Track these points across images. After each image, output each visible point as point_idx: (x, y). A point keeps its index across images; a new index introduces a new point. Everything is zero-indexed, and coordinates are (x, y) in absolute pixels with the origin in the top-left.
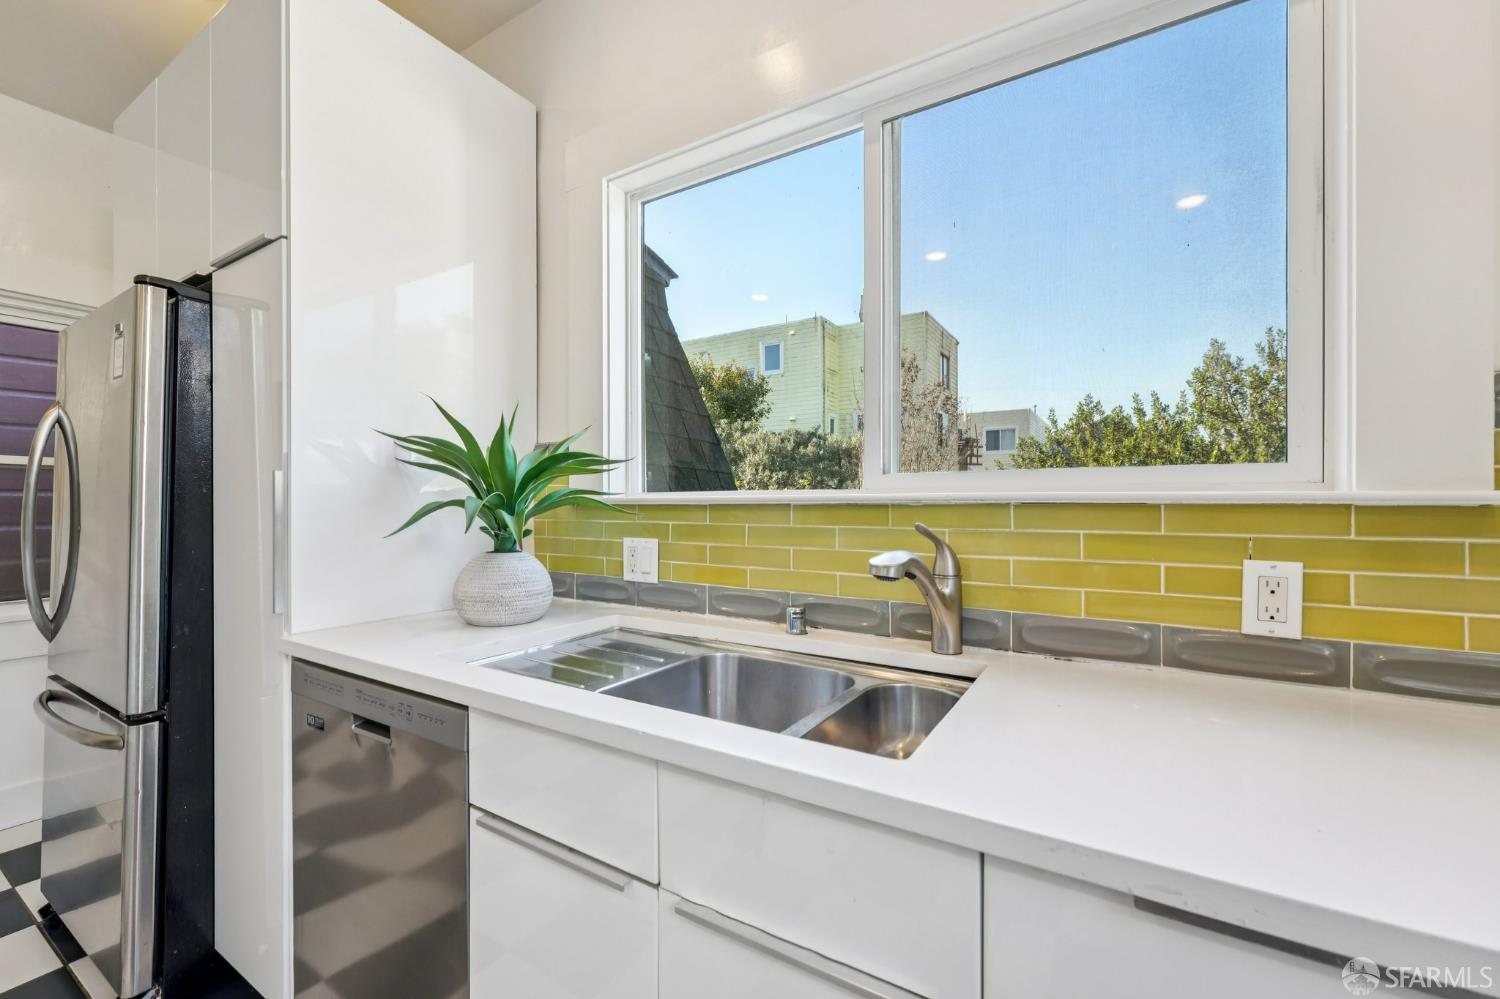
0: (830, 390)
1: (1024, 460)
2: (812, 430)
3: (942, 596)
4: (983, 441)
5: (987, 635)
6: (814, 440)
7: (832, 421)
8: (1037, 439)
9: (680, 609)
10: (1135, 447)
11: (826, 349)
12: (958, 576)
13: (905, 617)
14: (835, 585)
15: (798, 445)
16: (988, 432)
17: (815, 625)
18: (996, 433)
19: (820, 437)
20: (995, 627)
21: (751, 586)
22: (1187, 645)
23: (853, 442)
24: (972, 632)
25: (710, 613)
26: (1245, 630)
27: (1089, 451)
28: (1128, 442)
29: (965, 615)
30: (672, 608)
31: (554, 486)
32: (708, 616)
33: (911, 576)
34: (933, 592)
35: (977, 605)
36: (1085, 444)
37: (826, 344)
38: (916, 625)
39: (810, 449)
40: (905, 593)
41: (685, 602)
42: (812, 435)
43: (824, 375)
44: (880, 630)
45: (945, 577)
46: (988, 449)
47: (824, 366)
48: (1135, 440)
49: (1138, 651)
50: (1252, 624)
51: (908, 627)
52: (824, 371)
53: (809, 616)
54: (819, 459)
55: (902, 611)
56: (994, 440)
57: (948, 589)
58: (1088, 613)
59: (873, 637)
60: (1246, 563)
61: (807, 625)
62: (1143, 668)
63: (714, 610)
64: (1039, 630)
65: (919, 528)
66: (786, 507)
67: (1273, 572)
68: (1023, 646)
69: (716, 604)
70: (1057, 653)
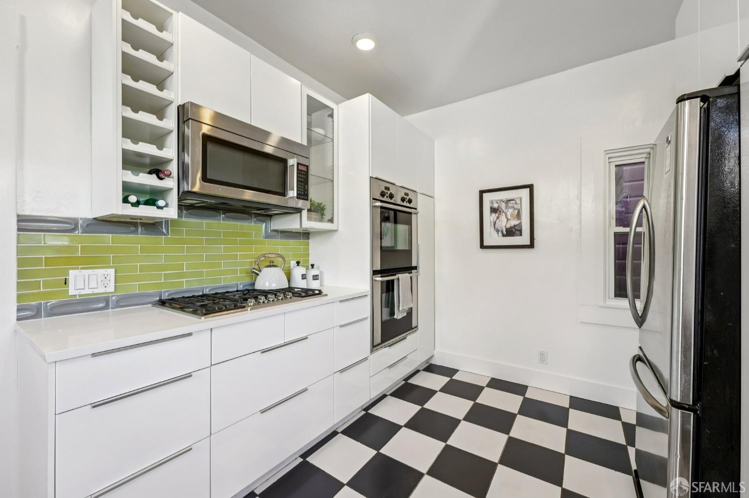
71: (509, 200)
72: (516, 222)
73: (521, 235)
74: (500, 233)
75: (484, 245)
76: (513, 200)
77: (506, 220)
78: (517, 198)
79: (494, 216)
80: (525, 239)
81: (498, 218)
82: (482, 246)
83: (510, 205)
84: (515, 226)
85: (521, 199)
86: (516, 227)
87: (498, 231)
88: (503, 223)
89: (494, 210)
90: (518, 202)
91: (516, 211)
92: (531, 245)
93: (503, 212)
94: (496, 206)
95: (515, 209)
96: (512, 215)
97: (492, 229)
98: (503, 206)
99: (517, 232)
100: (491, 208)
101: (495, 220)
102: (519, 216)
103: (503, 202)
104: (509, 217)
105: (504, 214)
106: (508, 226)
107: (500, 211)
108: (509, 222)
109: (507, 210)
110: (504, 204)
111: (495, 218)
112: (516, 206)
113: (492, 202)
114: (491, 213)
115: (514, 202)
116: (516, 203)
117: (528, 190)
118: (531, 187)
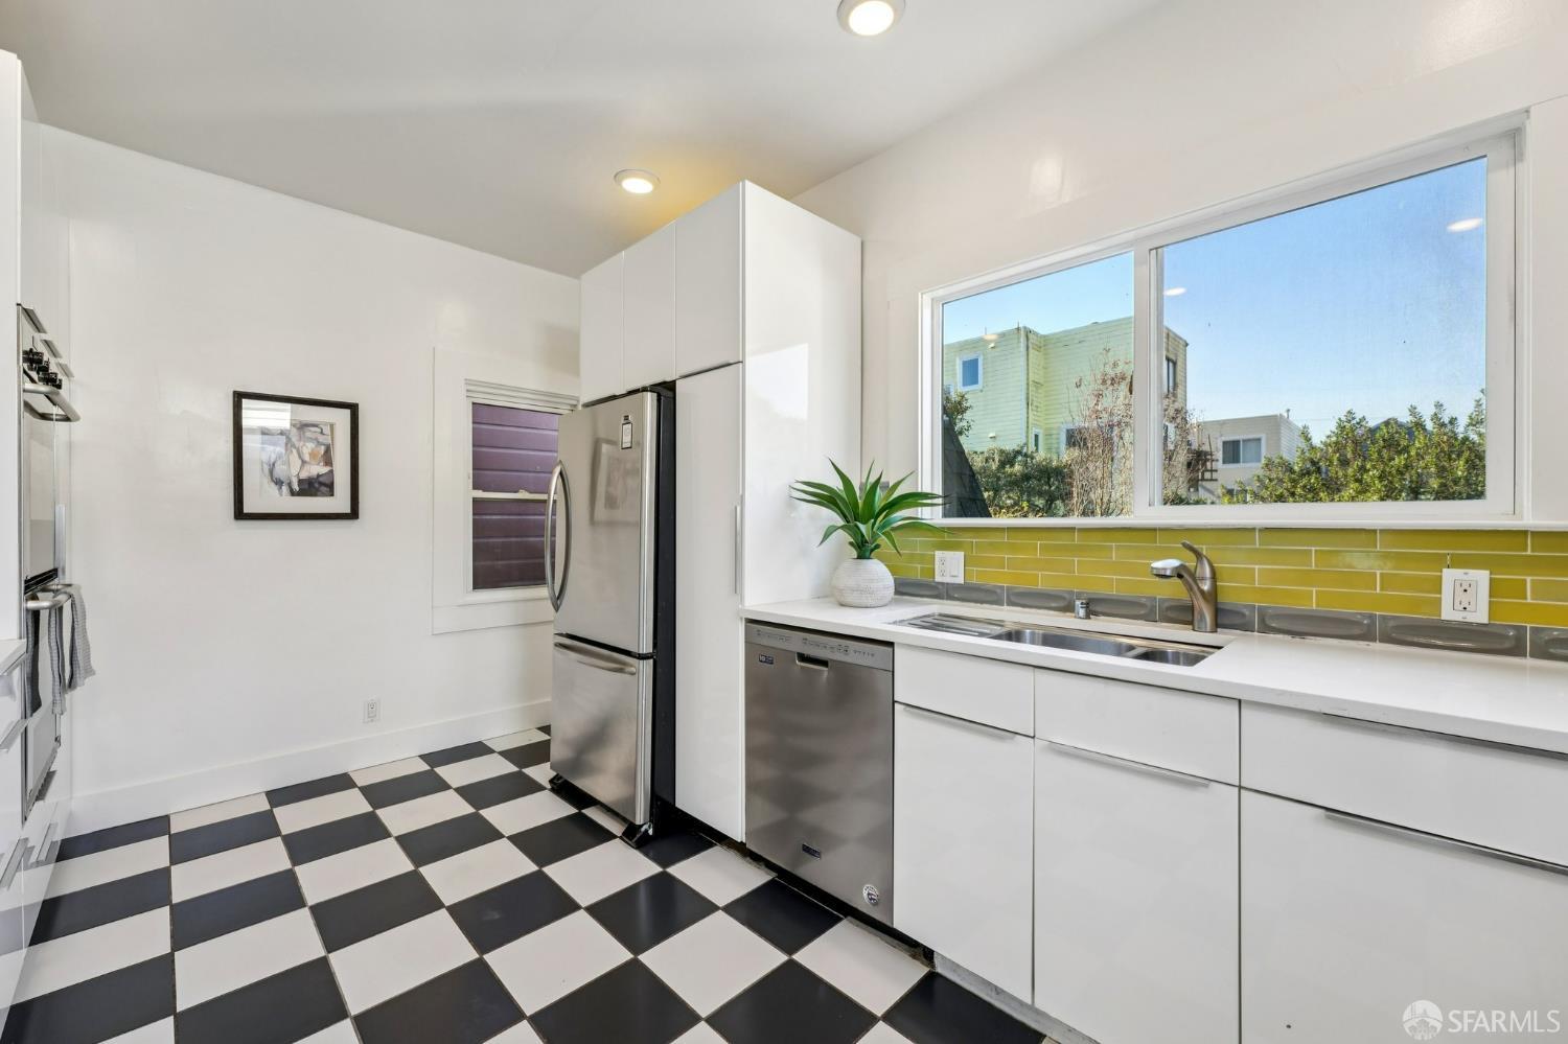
0: (1035, 404)
1: (1271, 480)
2: (1015, 449)
3: (1202, 592)
4: (1219, 455)
5: (1237, 620)
6: (1020, 458)
7: (1036, 436)
8: (1286, 457)
9: (982, 602)
11: (1030, 361)
12: (1214, 577)
13: (1170, 608)
14: (1108, 583)
15: (1003, 463)
16: (1225, 443)
17: (1096, 614)
18: (1236, 444)
19: (1025, 456)
20: (1243, 615)
21: (1041, 586)
22: (1397, 627)
23: (1063, 461)
24: (1226, 618)
25: (1008, 605)
26: (1444, 617)
27: (1350, 471)
28: (1399, 461)
29: (1219, 606)
30: (976, 601)
31: (901, 515)
32: (1005, 607)
33: (1180, 576)
34: (1195, 588)
35: (1227, 599)
36: (1344, 463)
37: (1031, 356)
38: (1183, 614)
39: (1017, 467)
40: (1175, 590)
41: (989, 597)
42: (1017, 453)
43: (1028, 389)
44: (1149, 617)
45: (1203, 579)
46: (1224, 462)
47: (1028, 379)
48: (1406, 459)
49: (1356, 631)
50: (1449, 613)
51: (1170, 614)
52: (1028, 384)
53: (1092, 607)
54: (1026, 477)
55: (1166, 604)
56: (1233, 452)
57: (1206, 587)
58: (1318, 605)
59: (1143, 622)
60: (1445, 570)
61: (1090, 613)
62: (1362, 644)
63: (1011, 603)
64: (1278, 617)
65: (1184, 545)
66: (1071, 529)
67: (1465, 577)
68: (1266, 629)
69: (1013, 599)
70: (1293, 634)
71: (307, 425)
72: (324, 470)
73: (332, 495)
74: (285, 488)
75: (245, 511)
76: (317, 426)
77: (300, 462)
78: (326, 424)
79: (272, 452)
80: (340, 502)
81: (280, 456)
82: (240, 514)
83: (308, 434)
84: (319, 476)
85: (332, 426)
86: (321, 479)
87: (279, 483)
88: (293, 469)
89: (268, 439)
90: (327, 430)
91: (323, 448)
92: (354, 514)
93: (293, 446)
95: (319, 444)
96: (313, 455)
97: (266, 480)
98: (295, 434)
99: (324, 489)
100: (263, 435)
101: (273, 460)
102: (328, 459)
104: (307, 458)
105: (294, 451)
106: (304, 475)
108: (307, 467)
109: (302, 443)
111: (275, 457)
112: (321, 439)
114: (262, 444)
115: (318, 430)
116: (322, 433)
117: (347, 412)
118: (353, 408)
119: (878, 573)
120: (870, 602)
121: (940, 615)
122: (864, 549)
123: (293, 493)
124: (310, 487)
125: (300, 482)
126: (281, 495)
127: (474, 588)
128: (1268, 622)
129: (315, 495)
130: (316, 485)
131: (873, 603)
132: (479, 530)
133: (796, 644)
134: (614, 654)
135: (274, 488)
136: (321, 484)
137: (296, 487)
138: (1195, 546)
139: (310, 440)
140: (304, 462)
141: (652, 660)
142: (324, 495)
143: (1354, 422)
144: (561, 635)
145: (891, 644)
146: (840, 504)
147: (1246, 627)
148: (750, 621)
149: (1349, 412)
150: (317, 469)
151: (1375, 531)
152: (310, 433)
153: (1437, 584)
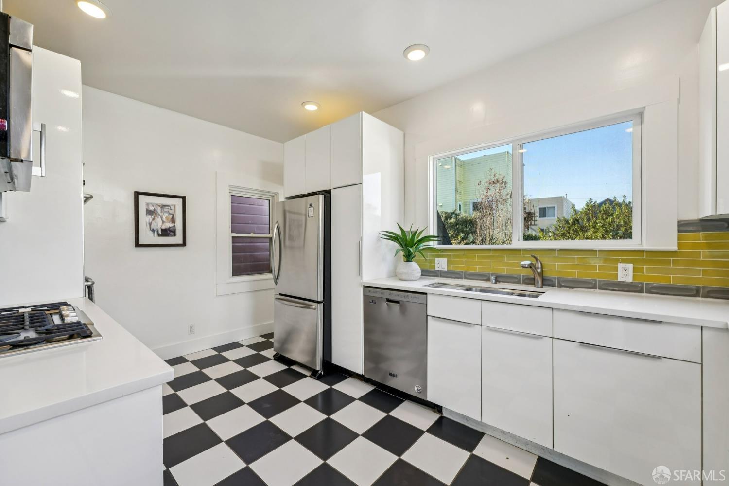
0: (459, 191)
1: (560, 227)
2: (452, 211)
3: (538, 273)
5: (550, 283)
6: (453, 216)
7: (460, 208)
8: (566, 218)
9: (454, 278)
10: (612, 222)
12: (542, 268)
13: (526, 279)
14: (504, 270)
15: (446, 219)
16: (540, 209)
17: (499, 282)
18: (544, 209)
19: (456, 214)
20: (552, 281)
21: (477, 271)
23: (473, 217)
24: (547, 282)
26: (619, 280)
27: (591, 224)
28: (610, 220)
29: (544, 278)
30: (452, 278)
32: (464, 280)
33: (531, 267)
34: (536, 271)
35: (547, 275)
36: (589, 220)
37: (457, 169)
38: (531, 281)
39: (453, 220)
40: (528, 272)
41: (457, 276)
42: (453, 213)
44: (519, 283)
45: (538, 268)
46: (540, 217)
47: (456, 180)
48: (612, 219)
49: (591, 286)
50: (620, 279)
51: (526, 281)
52: (456, 183)
53: (498, 279)
54: (457, 224)
55: (525, 278)
56: (543, 213)
57: (539, 271)
58: (578, 277)
59: (516, 284)
60: (619, 264)
61: (497, 282)
62: (592, 290)
63: (466, 278)
64: (564, 281)
65: (532, 256)
66: (489, 250)
67: (625, 266)
68: (560, 286)
69: (467, 277)
70: (570, 287)
71: (165, 206)
72: (171, 225)
73: (175, 236)
74: (156, 233)
75: (140, 243)
76: (168, 206)
77: (161, 222)
78: (172, 205)
79: (150, 218)
80: (178, 239)
81: (154, 219)
82: (137, 245)
83: (165, 210)
84: (169, 228)
85: (175, 206)
86: (170, 229)
87: (153, 231)
88: (159, 225)
89: (149, 212)
90: (173, 208)
91: (171, 215)
92: (184, 244)
93: (159, 215)
94: (151, 208)
95: (169, 213)
96: (166, 218)
97: (148, 229)
98: (159, 209)
99: (171, 233)
100: (147, 210)
101: (151, 221)
102: (173, 220)
103: (159, 206)
104: (165, 220)
105: (159, 217)
106: (163, 227)
107: (156, 214)
108: (165, 224)
109: (162, 214)
110: (159, 208)
111: (151, 219)
112: (170, 211)
113: (148, 204)
114: (147, 214)
115: (169, 208)
116: (171, 209)
117: (181, 200)
118: (184, 198)
119: (414, 267)
120: (412, 279)
121: (439, 283)
122: (409, 257)
123: (159, 235)
124: (166, 232)
125: (162, 230)
126: (154, 236)
127: (233, 276)
128: (561, 283)
129: (168, 236)
130: (169, 232)
131: (414, 279)
132: (235, 250)
133: (387, 295)
134: (306, 302)
135: (151, 233)
136: (170, 231)
137: (160, 233)
138: (536, 256)
139: (166, 212)
140: (163, 222)
141: (322, 304)
142: (172, 236)
143: (592, 203)
144: (281, 294)
145: (426, 294)
146: (400, 240)
147: (553, 285)
148: (365, 287)
149: (591, 199)
150: (169, 225)
151: (596, 250)
152: (166, 209)
153: (616, 269)
